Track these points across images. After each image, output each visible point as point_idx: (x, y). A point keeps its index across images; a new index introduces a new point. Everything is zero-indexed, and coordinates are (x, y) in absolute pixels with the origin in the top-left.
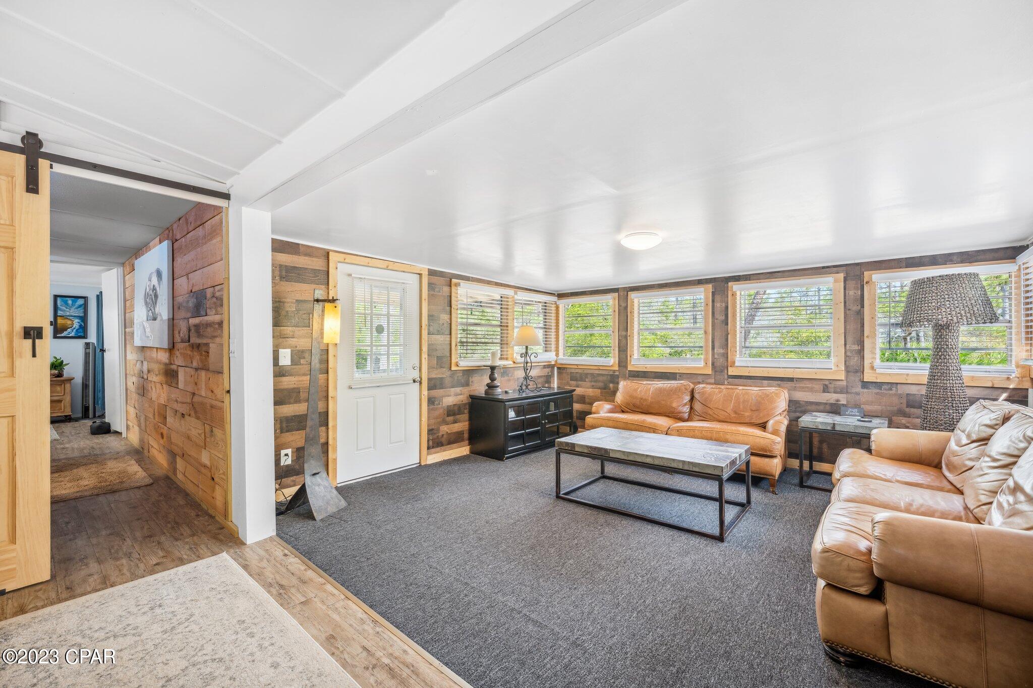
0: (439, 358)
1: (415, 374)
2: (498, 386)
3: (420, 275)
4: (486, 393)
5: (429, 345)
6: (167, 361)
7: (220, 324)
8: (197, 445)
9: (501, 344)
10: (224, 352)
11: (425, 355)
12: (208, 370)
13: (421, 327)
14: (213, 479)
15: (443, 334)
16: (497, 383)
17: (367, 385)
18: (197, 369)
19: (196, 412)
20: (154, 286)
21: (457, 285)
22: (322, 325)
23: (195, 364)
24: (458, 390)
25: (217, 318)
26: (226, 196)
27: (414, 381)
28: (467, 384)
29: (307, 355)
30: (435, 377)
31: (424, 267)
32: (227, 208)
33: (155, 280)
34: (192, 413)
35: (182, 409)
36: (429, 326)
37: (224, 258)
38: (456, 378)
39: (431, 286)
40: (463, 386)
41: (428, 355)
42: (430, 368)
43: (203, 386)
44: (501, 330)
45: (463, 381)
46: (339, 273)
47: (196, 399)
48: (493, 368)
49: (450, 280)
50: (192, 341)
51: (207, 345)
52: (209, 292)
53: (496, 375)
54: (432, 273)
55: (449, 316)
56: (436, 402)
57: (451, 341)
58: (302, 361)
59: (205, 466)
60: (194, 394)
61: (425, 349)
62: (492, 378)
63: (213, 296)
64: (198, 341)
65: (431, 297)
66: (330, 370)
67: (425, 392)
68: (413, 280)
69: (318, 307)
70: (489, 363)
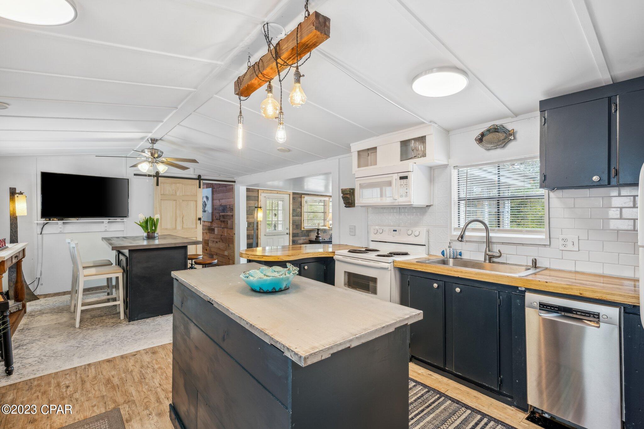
0: (297, 226)
1: (288, 231)
2: (320, 237)
3: (290, 194)
4: (316, 239)
5: (293, 220)
6: (210, 226)
7: (232, 216)
8: (222, 250)
9: (324, 220)
10: (233, 223)
11: (291, 224)
12: (228, 228)
13: (290, 214)
14: (229, 259)
15: (298, 216)
16: (320, 235)
17: (271, 235)
18: (223, 228)
19: (222, 240)
20: (204, 201)
21: (304, 197)
22: (257, 215)
23: (222, 226)
24: (304, 238)
25: (231, 214)
26: (234, 182)
27: (287, 234)
28: (308, 236)
29: (252, 224)
30: (295, 232)
31: (291, 192)
32: (234, 185)
33: (205, 199)
34: (221, 241)
35: (217, 240)
36: (293, 213)
37: (233, 198)
38: (303, 233)
39: (294, 198)
40: (306, 236)
41: (292, 224)
42: (293, 229)
43: (226, 232)
44: (324, 214)
45: (306, 234)
46: (262, 196)
47: (222, 237)
48: (318, 230)
49: (301, 195)
50: (221, 219)
51: (227, 221)
52: (228, 207)
53: (319, 232)
54: (294, 193)
55: (301, 209)
56: (296, 242)
57: (301, 219)
58: (250, 226)
59: (226, 256)
60: (222, 235)
61: (291, 222)
62: (318, 234)
63: (230, 208)
64: (224, 220)
65: (293, 202)
66: (259, 229)
67: (291, 238)
68: (286, 197)
69: (256, 209)
70: (317, 228)
